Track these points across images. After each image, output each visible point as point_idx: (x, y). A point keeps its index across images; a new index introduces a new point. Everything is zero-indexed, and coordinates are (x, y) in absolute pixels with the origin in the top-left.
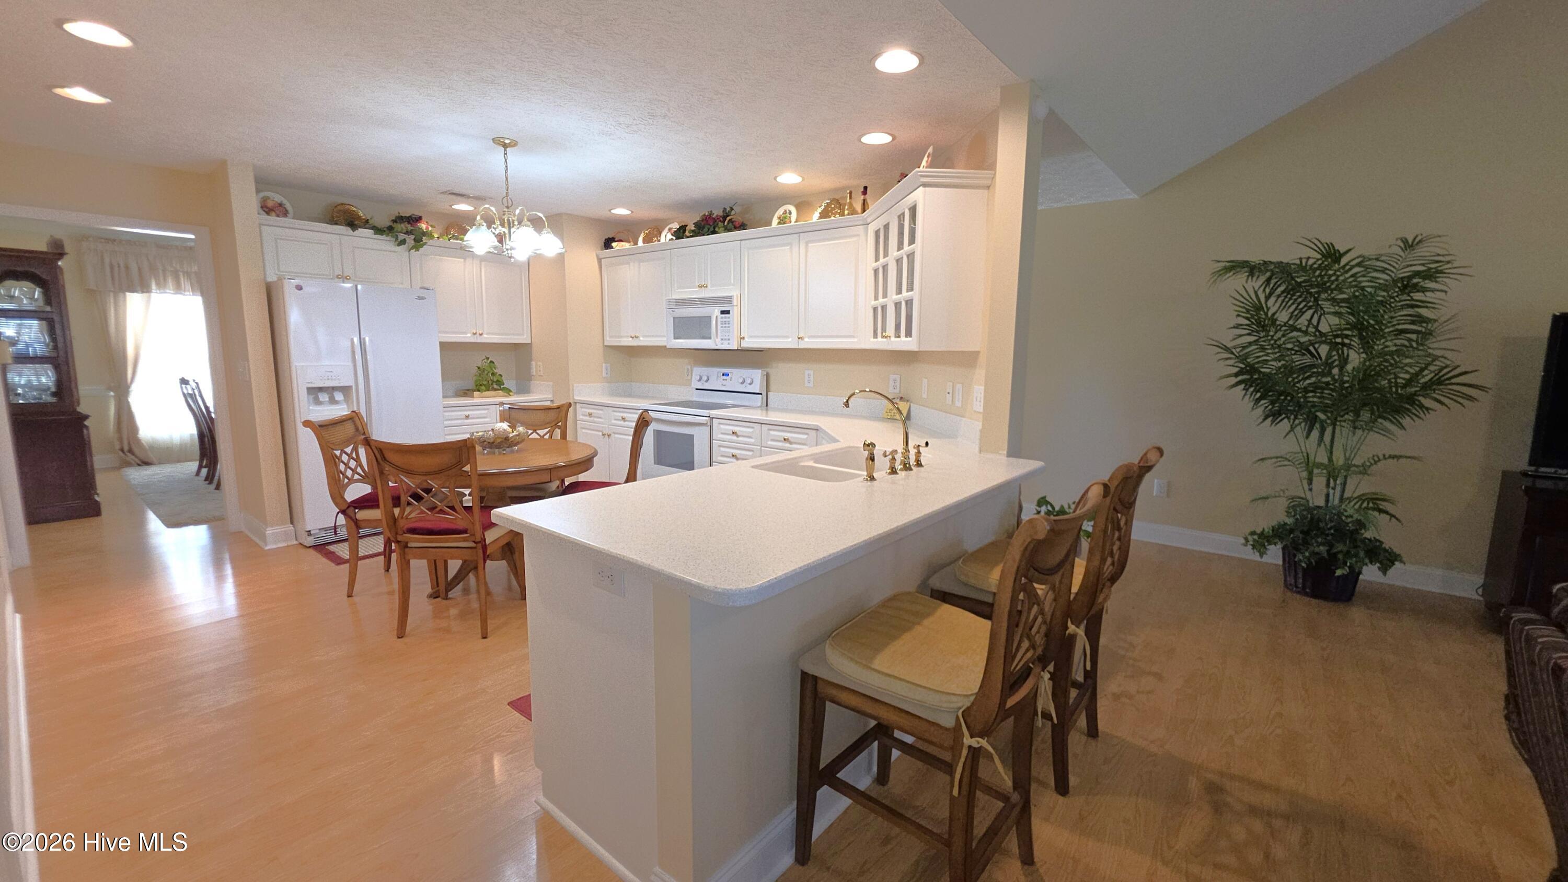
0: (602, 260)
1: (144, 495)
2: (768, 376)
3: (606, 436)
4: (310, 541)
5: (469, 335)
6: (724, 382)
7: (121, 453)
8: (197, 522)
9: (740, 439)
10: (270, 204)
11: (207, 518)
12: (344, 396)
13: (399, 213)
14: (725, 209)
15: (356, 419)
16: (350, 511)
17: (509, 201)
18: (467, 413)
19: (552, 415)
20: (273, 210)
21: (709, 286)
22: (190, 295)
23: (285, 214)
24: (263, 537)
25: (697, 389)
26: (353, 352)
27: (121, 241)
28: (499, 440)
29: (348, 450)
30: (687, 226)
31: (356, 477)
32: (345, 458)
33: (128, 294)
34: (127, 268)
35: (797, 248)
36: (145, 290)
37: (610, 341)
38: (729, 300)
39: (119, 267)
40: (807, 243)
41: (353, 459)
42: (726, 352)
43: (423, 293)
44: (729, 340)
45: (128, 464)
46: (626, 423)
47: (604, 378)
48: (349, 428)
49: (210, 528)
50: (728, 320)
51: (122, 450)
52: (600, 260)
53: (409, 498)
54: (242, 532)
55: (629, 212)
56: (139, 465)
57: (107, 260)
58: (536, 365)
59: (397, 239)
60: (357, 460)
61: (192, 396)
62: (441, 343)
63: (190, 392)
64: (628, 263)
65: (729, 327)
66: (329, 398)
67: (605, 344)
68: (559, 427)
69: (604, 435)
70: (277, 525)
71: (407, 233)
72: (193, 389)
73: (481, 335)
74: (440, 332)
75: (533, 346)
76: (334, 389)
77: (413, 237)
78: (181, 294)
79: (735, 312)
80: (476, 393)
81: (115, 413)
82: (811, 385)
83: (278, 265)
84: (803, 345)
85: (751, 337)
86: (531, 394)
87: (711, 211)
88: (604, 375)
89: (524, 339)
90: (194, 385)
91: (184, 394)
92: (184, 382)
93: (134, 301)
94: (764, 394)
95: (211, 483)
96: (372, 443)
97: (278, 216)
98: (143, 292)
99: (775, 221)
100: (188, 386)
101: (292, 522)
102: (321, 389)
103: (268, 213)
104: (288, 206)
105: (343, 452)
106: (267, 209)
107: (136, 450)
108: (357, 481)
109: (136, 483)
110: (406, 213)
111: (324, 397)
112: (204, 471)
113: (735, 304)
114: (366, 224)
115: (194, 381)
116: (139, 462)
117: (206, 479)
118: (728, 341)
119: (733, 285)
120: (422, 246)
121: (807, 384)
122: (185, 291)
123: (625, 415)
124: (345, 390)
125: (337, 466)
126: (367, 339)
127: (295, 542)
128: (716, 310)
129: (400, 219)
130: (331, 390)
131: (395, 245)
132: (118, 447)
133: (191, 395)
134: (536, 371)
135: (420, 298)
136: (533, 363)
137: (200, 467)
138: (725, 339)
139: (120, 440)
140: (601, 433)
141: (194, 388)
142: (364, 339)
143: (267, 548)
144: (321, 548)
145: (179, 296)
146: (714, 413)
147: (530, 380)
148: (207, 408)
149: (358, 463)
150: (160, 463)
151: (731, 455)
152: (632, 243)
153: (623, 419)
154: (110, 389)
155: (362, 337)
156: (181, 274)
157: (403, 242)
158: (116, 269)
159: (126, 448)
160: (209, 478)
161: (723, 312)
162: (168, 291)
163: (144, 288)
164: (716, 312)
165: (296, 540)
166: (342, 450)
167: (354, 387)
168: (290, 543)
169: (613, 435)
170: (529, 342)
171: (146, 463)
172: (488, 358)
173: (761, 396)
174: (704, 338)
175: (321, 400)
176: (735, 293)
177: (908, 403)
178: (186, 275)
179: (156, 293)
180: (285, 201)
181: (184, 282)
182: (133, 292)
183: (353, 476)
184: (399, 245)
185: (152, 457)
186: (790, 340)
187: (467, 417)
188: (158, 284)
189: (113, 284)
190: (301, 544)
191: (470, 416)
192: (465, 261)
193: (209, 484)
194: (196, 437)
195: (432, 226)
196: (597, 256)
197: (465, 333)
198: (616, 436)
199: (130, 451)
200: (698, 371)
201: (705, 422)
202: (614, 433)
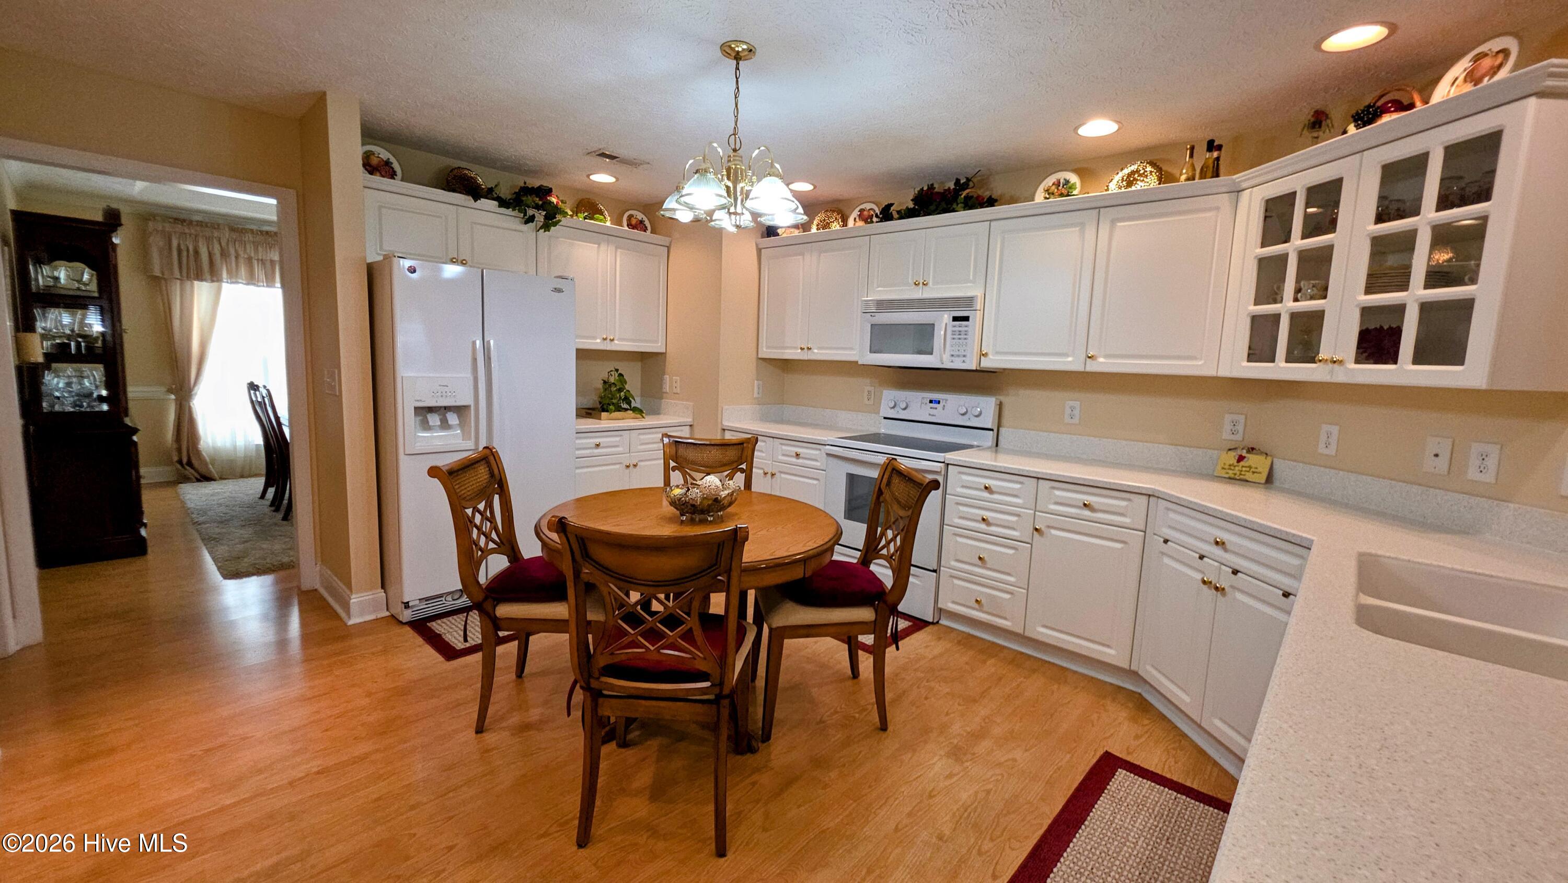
0: (763, 250)
1: (199, 524)
2: (1000, 406)
3: (769, 476)
4: (407, 616)
5: (598, 341)
6: (933, 412)
7: (179, 466)
8: (259, 571)
9: (996, 496)
10: (374, 161)
11: (274, 566)
12: (459, 417)
13: (525, 183)
14: (958, 181)
15: (492, 458)
16: (488, 606)
17: (738, 140)
18: (597, 441)
19: (732, 454)
20: (378, 170)
21: (930, 284)
22: (264, 286)
23: (392, 175)
24: (346, 606)
25: (885, 418)
26: (475, 360)
27: (191, 222)
28: (706, 503)
29: (481, 506)
30: (892, 205)
31: (492, 545)
32: (478, 519)
33: (196, 283)
34: (197, 252)
35: (1094, 230)
36: (215, 279)
37: (765, 353)
38: (969, 302)
39: (188, 250)
40: (1113, 222)
41: (487, 519)
42: (948, 372)
43: (560, 284)
44: (964, 356)
45: (185, 479)
46: (800, 461)
47: (755, 398)
48: (482, 473)
49: (277, 582)
50: (966, 329)
51: (180, 462)
52: (759, 251)
53: (620, 621)
54: (316, 590)
55: (811, 187)
56: (198, 480)
57: (175, 243)
58: (671, 380)
59: (525, 214)
60: (492, 520)
61: (262, 404)
62: (578, 351)
63: (260, 400)
64: (802, 254)
65: (965, 339)
66: (441, 420)
67: (760, 356)
68: (742, 471)
69: (765, 474)
70: (366, 590)
71: (537, 207)
72: (263, 397)
73: (612, 340)
74: (578, 337)
75: (668, 355)
76: (447, 409)
77: (544, 213)
78: (254, 284)
79: (976, 317)
80: (604, 414)
81: (175, 420)
82: (1076, 420)
83: (381, 242)
84: (1092, 367)
85: (998, 353)
86: (661, 416)
87: (932, 185)
88: (756, 395)
89: (657, 347)
90: (264, 392)
91: (252, 402)
92: (253, 387)
93: (201, 291)
94: (995, 430)
95: (277, 510)
96: (569, 529)
97: (383, 176)
98: (213, 281)
99: (1040, 196)
100: (257, 393)
101: (383, 587)
102: (431, 410)
103: (371, 173)
104: (396, 166)
105: (476, 510)
106: (371, 166)
107: (195, 462)
108: (493, 551)
109: (192, 505)
110: (535, 183)
111: (434, 419)
112: (271, 491)
113: (978, 308)
114: (489, 194)
115: (265, 387)
116: (199, 477)
117: (272, 504)
118: (964, 359)
119: (974, 282)
120: (555, 224)
121: (1067, 419)
122: (258, 281)
123: (799, 450)
124: (460, 410)
125: (470, 533)
126: (492, 342)
127: (387, 614)
128: (946, 316)
129: (526, 191)
130: (442, 411)
131: (521, 223)
132: (176, 458)
133: (260, 403)
134: (671, 387)
135: (558, 290)
136: (667, 377)
137: (266, 486)
138: (958, 356)
139: (179, 450)
140: (762, 471)
141: (265, 395)
142: (489, 342)
143: (351, 622)
144: (421, 626)
145: (252, 288)
146: (950, 456)
147: (661, 398)
148: (277, 418)
149: (493, 525)
150: (221, 478)
151: (980, 519)
152: (801, 230)
153: (797, 455)
154: (170, 391)
155: (486, 340)
156: (255, 262)
157: (531, 219)
158: (185, 254)
159: (185, 460)
160: (276, 503)
161: (955, 319)
162: (240, 281)
163: (214, 276)
164: (946, 317)
165: (387, 610)
166: (474, 508)
167: (472, 408)
168: (379, 616)
169: (778, 474)
170: (663, 350)
171: (206, 478)
172: (617, 370)
173: (991, 432)
174: (920, 352)
175: (431, 424)
176: (977, 292)
177: (1269, 459)
178: (260, 262)
179: (228, 282)
180: (393, 159)
181: (259, 271)
182: (202, 280)
183: (487, 544)
184: (526, 222)
185: (214, 472)
186: (1070, 359)
187: (598, 445)
188: (229, 272)
189: (181, 272)
190: (392, 616)
191: (601, 445)
192: (599, 247)
193: (274, 511)
194: (263, 448)
195: (562, 201)
196: (757, 245)
197: (595, 338)
198: (783, 476)
199: (190, 463)
200: (890, 395)
201: (939, 470)
202: (781, 472)
